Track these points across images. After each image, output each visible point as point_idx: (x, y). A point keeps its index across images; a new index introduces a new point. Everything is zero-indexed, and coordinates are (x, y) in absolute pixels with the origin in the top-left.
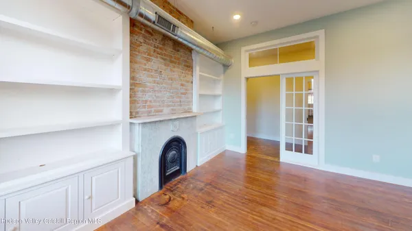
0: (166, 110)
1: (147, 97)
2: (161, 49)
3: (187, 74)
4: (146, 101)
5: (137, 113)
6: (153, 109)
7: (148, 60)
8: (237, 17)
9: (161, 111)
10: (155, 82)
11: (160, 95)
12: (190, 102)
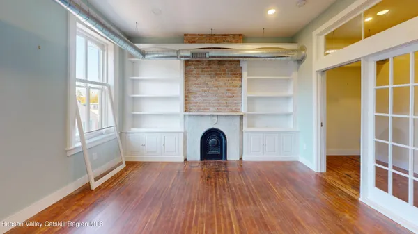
0: (212, 109)
1: (197, 100)
2: (207, 68)
3: (235, 80)
4: (197, 103)
5: (191, 109)
6: (201, 108)
7: (198, 78)
8: (271, 12)
9: (208, 109)
10: (202, 90)
11: (206, 99)
12: (238, 104)
